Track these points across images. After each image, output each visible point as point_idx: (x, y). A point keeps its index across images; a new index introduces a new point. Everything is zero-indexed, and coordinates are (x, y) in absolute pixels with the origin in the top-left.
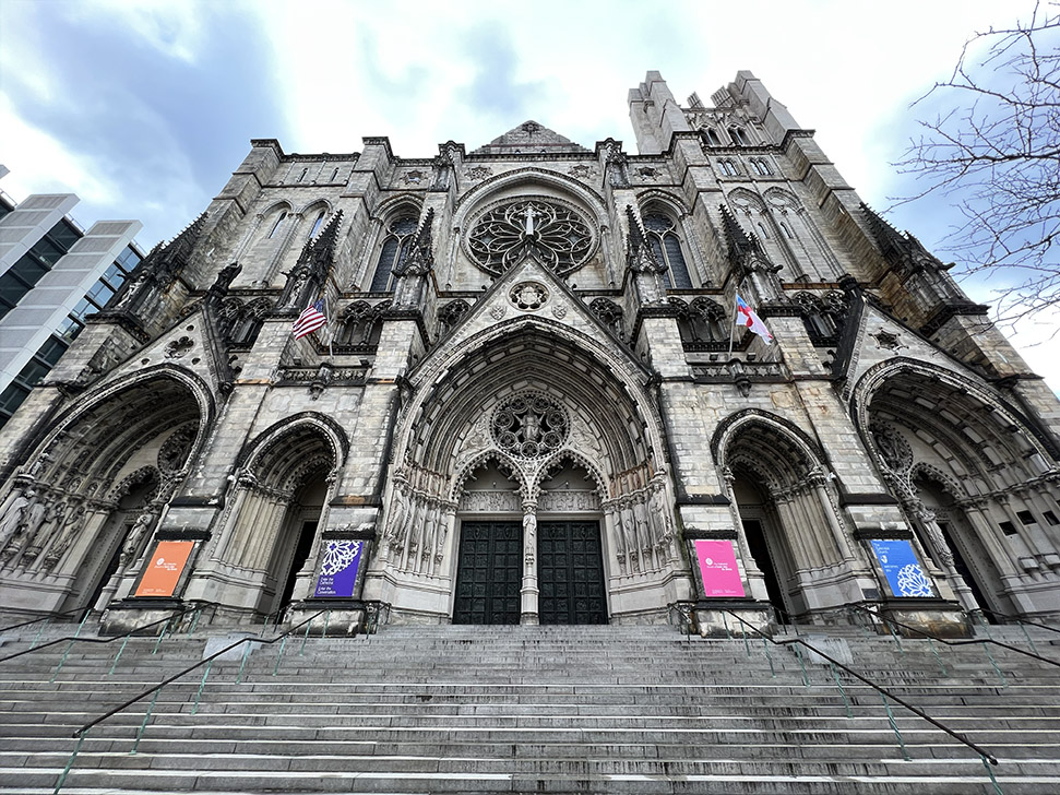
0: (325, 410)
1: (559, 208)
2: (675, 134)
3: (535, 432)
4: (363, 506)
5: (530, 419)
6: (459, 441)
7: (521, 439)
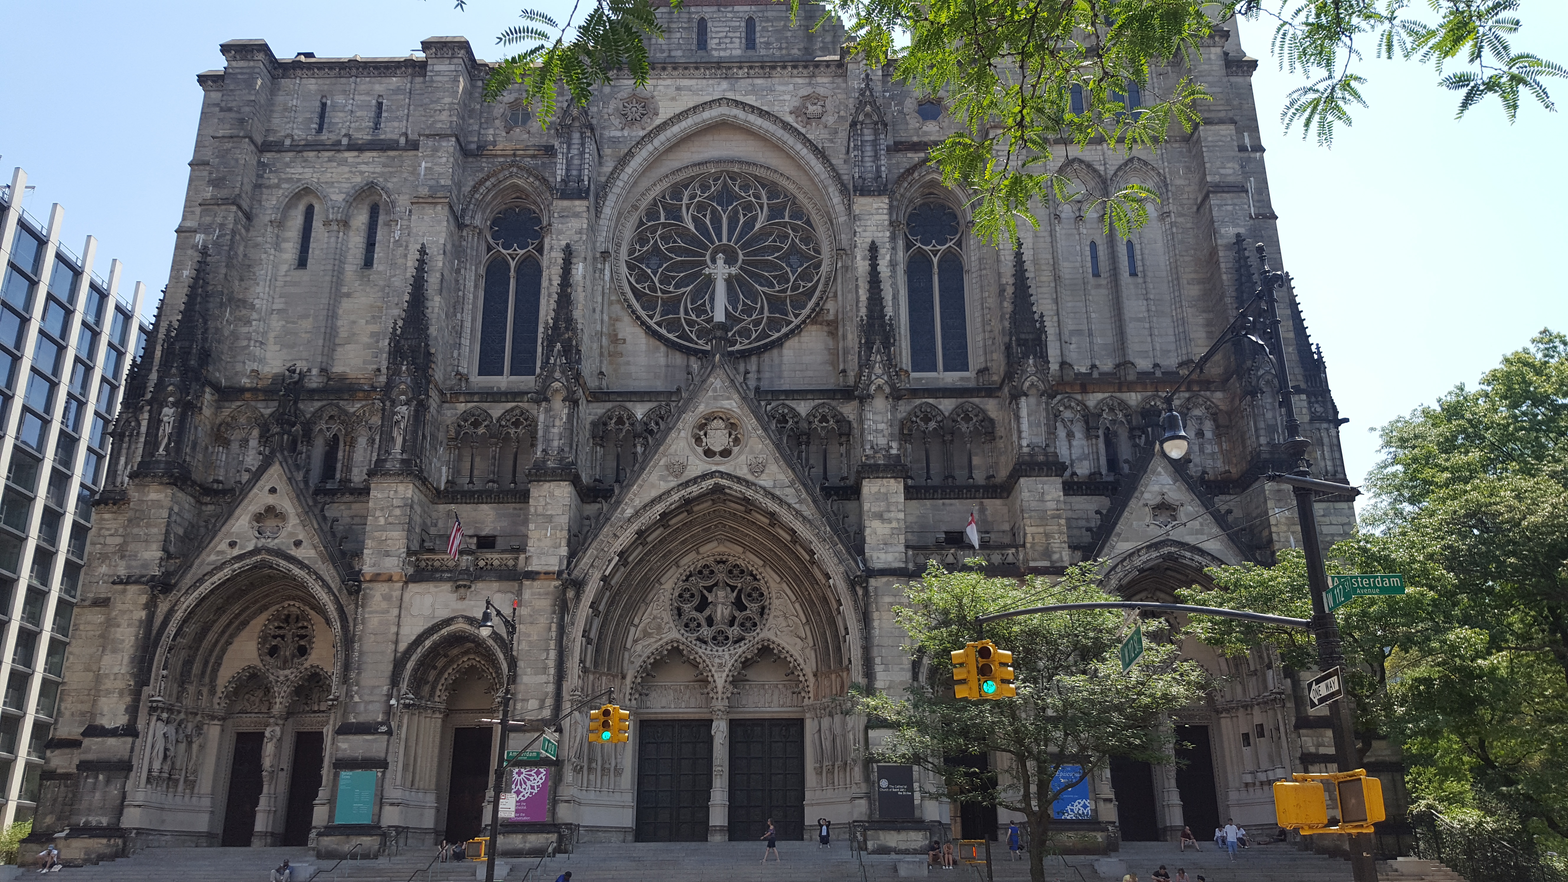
5: (721, 594)
6: (633, 629)
7: (710, 621)
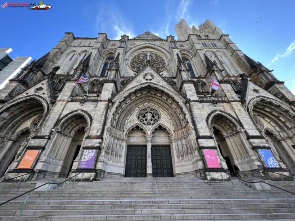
0: (85, 109)
1: (156, 55)
2: (190, 35)
3: (150, 118)
4: (97, 139)
5: (149, 114)
6: (127, 120)
